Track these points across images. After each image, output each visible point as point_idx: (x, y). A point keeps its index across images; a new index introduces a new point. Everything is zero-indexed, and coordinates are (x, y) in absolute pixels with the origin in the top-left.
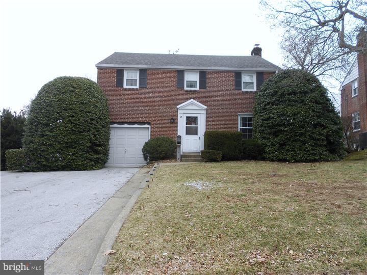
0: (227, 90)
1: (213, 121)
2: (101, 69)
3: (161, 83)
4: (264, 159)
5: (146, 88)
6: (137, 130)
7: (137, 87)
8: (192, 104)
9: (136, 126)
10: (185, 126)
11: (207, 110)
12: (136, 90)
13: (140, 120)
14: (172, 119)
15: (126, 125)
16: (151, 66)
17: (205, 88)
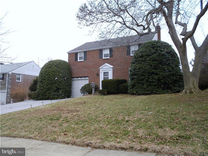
0: (123, 56)
1: (116, 73)
2: (70, 54)
3: (93, 57)
4: (128, 93)
5: (86, 60)
6: (84, 80)
7: (83, 60)
8: (106, 66)
9: (83, 78)
10: (103, 77)
11: (113, 68)
12: (83, 61)
13: (85, 75)
14: (97, 74)
15: (79, 78)
16: (88, 50)
17: (112, 57)
